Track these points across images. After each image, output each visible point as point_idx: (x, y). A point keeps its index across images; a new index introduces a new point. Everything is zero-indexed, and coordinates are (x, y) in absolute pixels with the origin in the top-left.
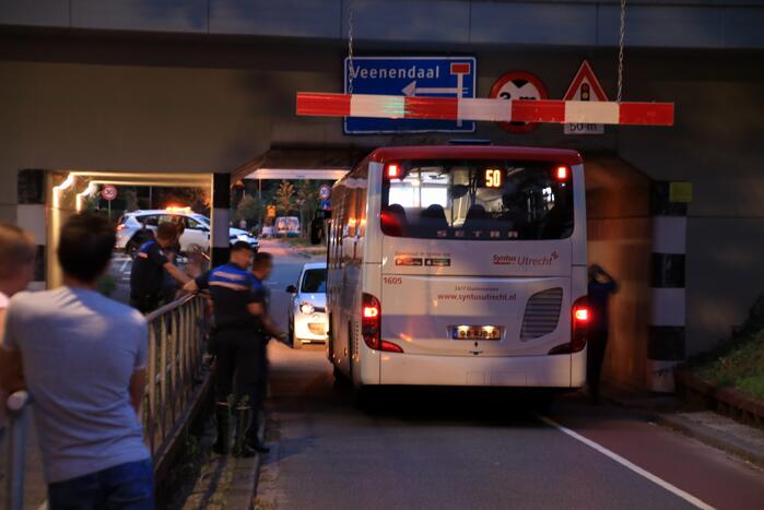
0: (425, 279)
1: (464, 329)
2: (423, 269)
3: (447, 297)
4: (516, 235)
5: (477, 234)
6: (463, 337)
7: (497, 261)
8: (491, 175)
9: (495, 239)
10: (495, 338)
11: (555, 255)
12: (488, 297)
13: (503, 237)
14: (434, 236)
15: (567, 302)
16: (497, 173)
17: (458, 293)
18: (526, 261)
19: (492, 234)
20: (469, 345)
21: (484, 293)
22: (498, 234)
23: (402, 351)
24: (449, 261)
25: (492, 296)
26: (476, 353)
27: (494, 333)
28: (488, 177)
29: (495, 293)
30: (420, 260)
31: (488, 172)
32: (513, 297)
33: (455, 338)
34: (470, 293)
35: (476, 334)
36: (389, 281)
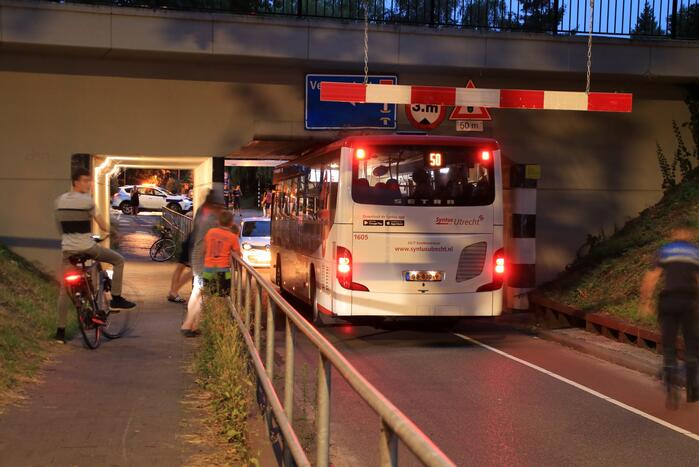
0: (385, 235)
1: (414, 273)
2: (383, 228)
3: (402, 249)
4: (453, 202)
5: (424, 201)
6: (413, 280)
7: (439, 222)
8: (434, 157)
9: (437, 205)
10: (438, 280)
11: (481, 218)
12: (432, 249)
13: (444, 204)
14: (392, 203)
15: (490, 252)
16: (438, 156)
17: (410, 246)
18: (459, 222)
19: (435, 201)
20: (418, 285)
21: (429, 246)
22: (439, 202)
23: (368, 290)
24: (403, 222)
25: (435, 249)
26: (423, 291)
27: (437, 276)
28: (431, 159)
29: (438, 246)
30: (382, 222)
31: (432, 155)
32: (450, 249)
33: (408, 280)
34: (418, 246)
35: (423, 277)
36: (359, 238)
